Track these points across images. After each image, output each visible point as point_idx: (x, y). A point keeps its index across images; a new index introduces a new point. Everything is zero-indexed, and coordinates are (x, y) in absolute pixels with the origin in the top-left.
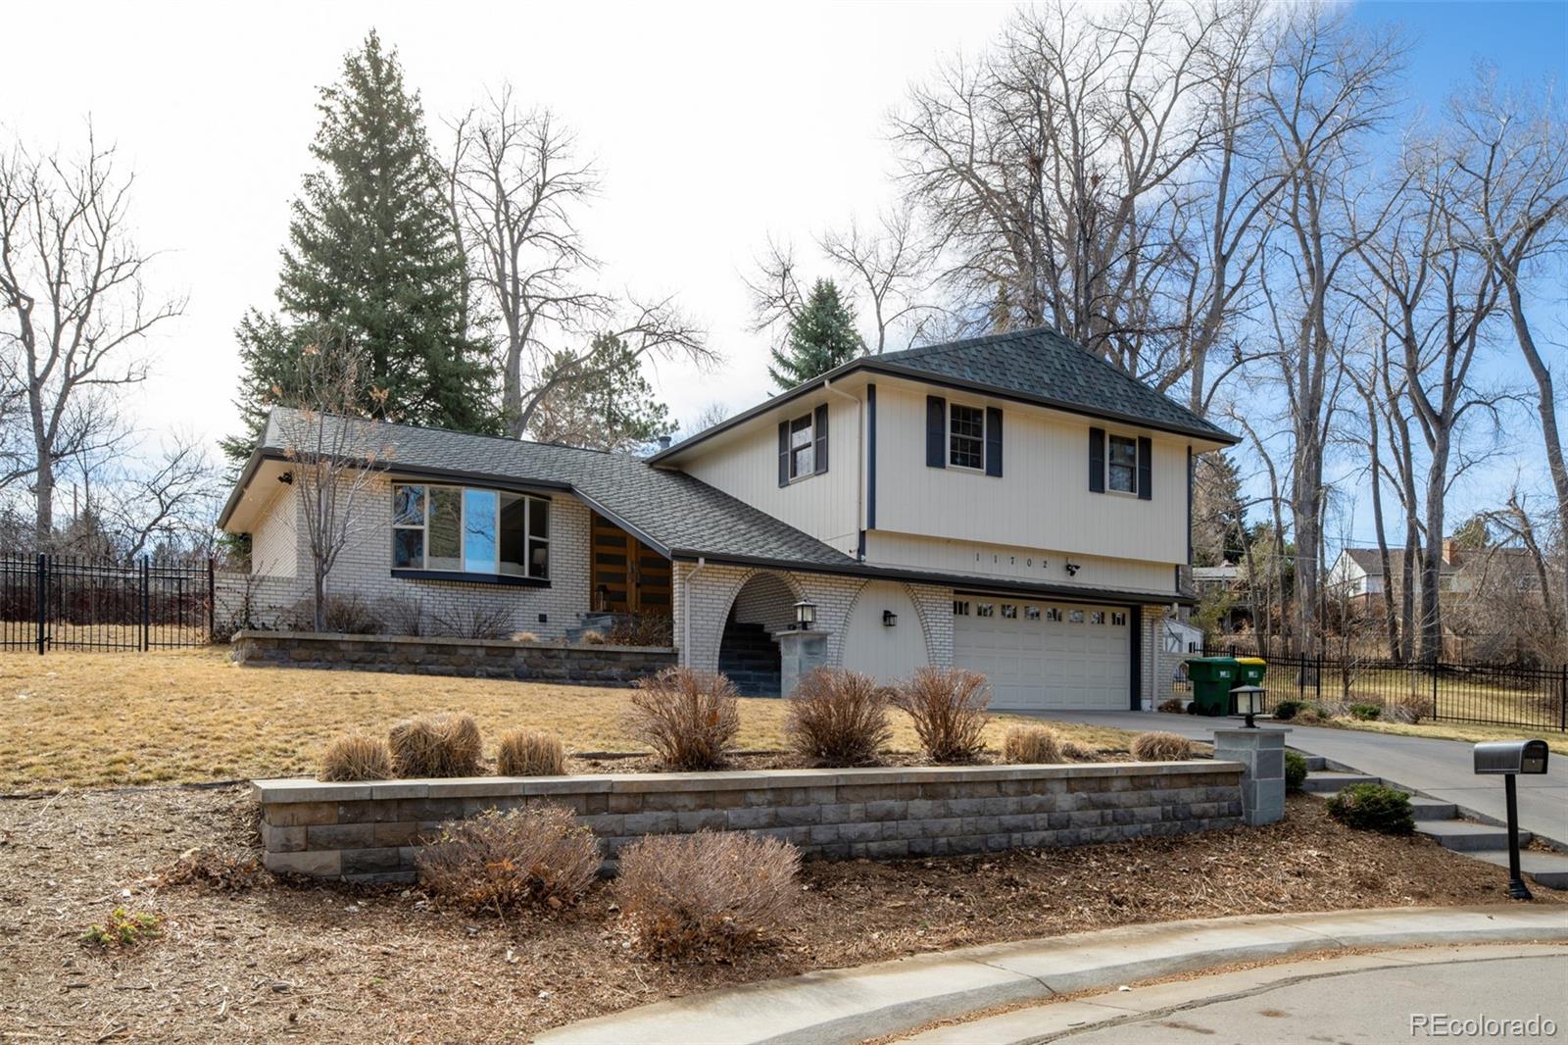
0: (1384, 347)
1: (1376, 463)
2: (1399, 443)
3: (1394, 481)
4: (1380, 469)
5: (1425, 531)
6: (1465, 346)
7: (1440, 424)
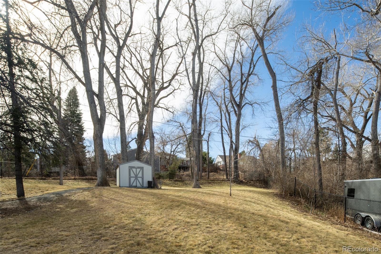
0: (224, 92)
1: (222, 126)
2: (228, 120)
3: (226, 131)
4: (223, 128)
5: (234, 144)
6: (245, 84)
7: (240, 106)
